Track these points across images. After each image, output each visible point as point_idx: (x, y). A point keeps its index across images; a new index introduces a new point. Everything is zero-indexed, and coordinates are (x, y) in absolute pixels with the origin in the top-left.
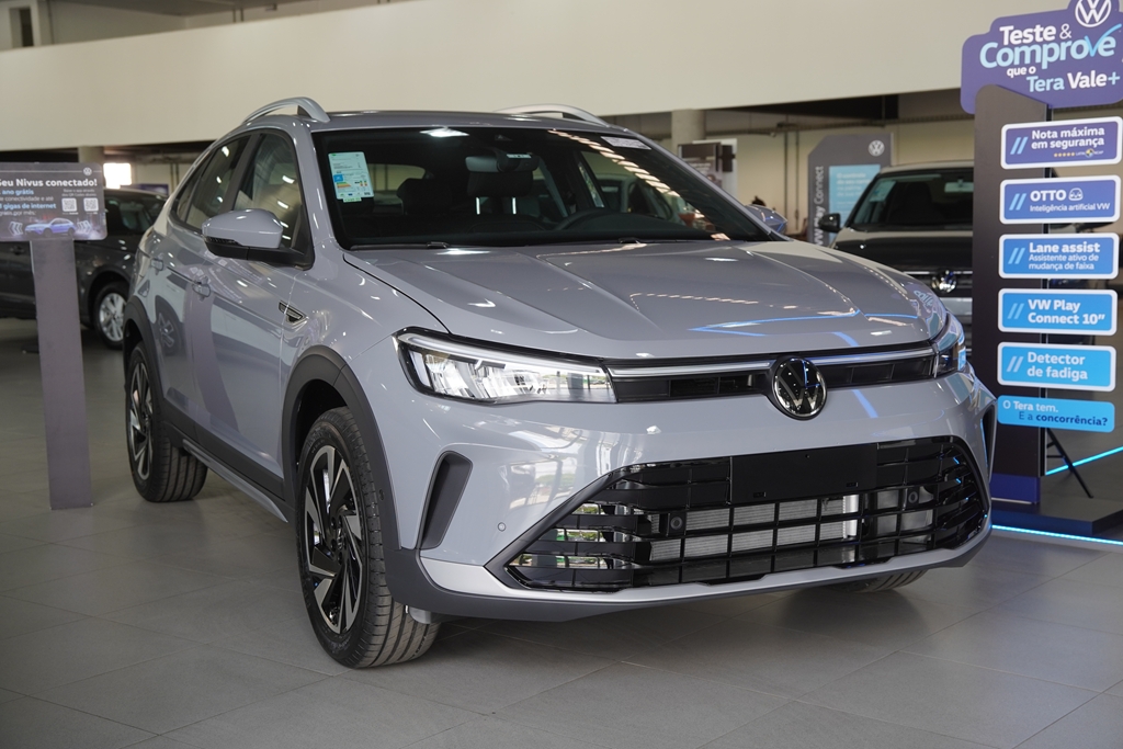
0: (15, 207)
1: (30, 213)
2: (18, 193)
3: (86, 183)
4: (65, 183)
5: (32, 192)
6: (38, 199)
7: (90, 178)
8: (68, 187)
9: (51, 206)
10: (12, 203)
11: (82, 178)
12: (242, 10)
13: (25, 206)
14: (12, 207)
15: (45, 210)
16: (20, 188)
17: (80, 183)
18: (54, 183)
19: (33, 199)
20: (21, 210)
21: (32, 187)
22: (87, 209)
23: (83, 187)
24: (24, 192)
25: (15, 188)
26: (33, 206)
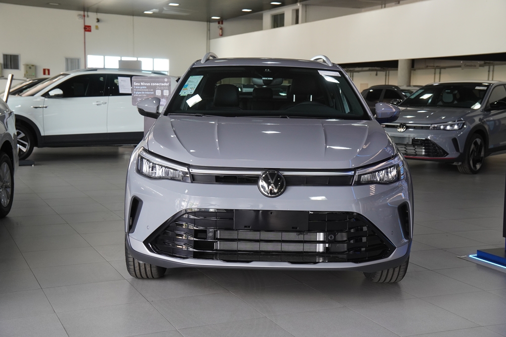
0: (140, 93)
1: (144, 95)
2: (141, 88)
3: (165, 84)
4: (158, 84)
5: (146, 88)
6: (147, 90)
7: (167, 82)
8: (158, 86)
9: (152, 93)
10: (139, 91)
11: (164, 82)
12: (385, 5)
13: (143, 93)
14: (139, 93)
15: (150, 94)
16: (142, 86)
17: (163, 84)
18: (154, 84)
19: (146, 90)
20: (142, 94)
21: (146, 86)
22: (164, 94)
23: (164, 86)
24: (143, 87)
25: (140, 86)
26: (146, 93)
